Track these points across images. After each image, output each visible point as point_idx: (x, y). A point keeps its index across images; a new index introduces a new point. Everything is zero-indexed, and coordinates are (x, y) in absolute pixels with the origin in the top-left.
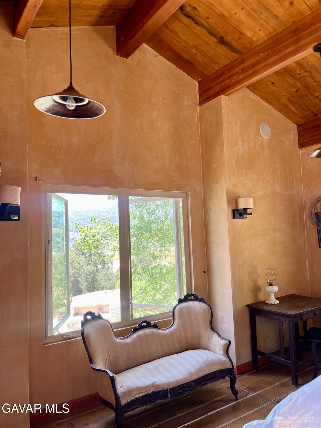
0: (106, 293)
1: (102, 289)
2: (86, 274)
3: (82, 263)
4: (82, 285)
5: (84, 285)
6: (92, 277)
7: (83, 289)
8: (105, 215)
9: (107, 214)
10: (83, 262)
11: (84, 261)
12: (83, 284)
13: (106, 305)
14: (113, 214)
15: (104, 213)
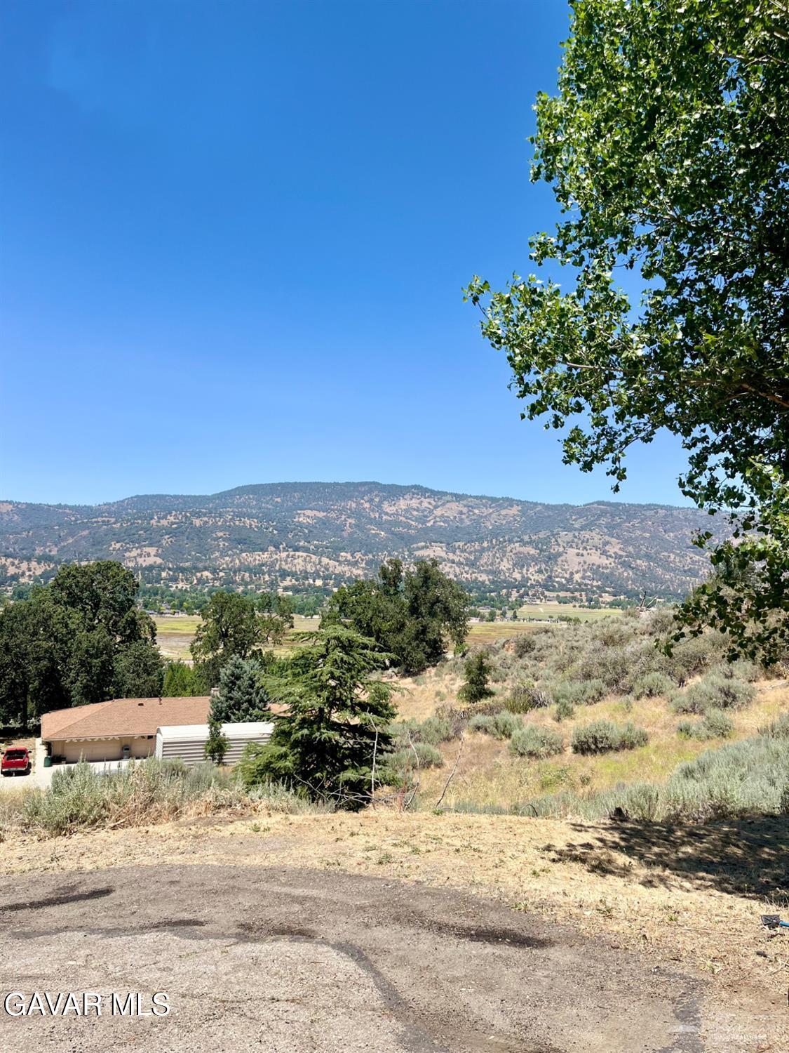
0: (140, 705)
1: (129, 694)
2: (87, 652)
3: (73, 623)
4: (72, 683)
5: (78, 683)
6: (102, 662)
7: (72, 693)
8: (108, 521)
9: (113, 520)
10: (78, 622)
11: (78, 619)
12: (75, 681)
13: (143, 737)
14: (128, 520)
15: (106, 517)
